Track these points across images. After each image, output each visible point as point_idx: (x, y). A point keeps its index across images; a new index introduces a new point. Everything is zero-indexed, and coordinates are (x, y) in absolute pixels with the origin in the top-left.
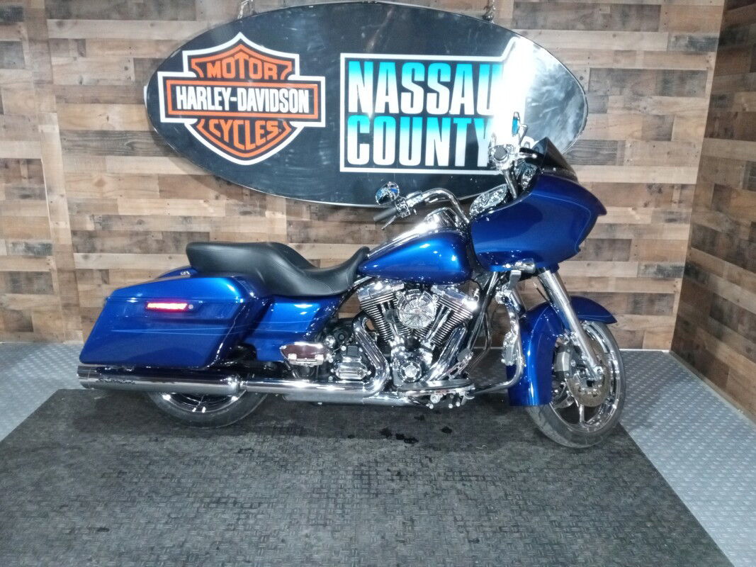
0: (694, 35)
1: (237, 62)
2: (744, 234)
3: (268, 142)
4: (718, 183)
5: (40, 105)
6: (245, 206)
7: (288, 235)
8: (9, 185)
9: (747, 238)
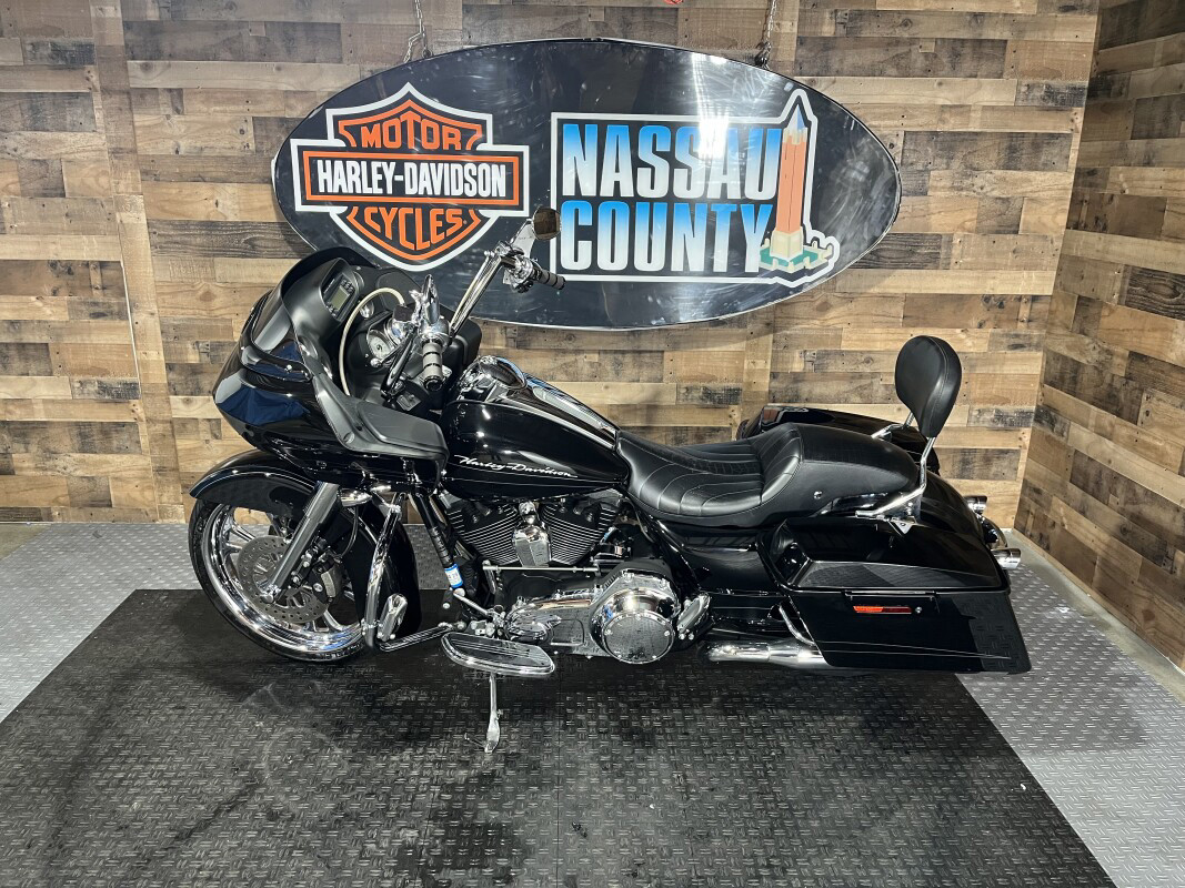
0: (1054, 83)
1: (404, 125)
2: (1119, 368)
3: (447, 239)
4: (1083, 294)
5: (117, 184)
8: (74, 298)
9: (1122, 373)
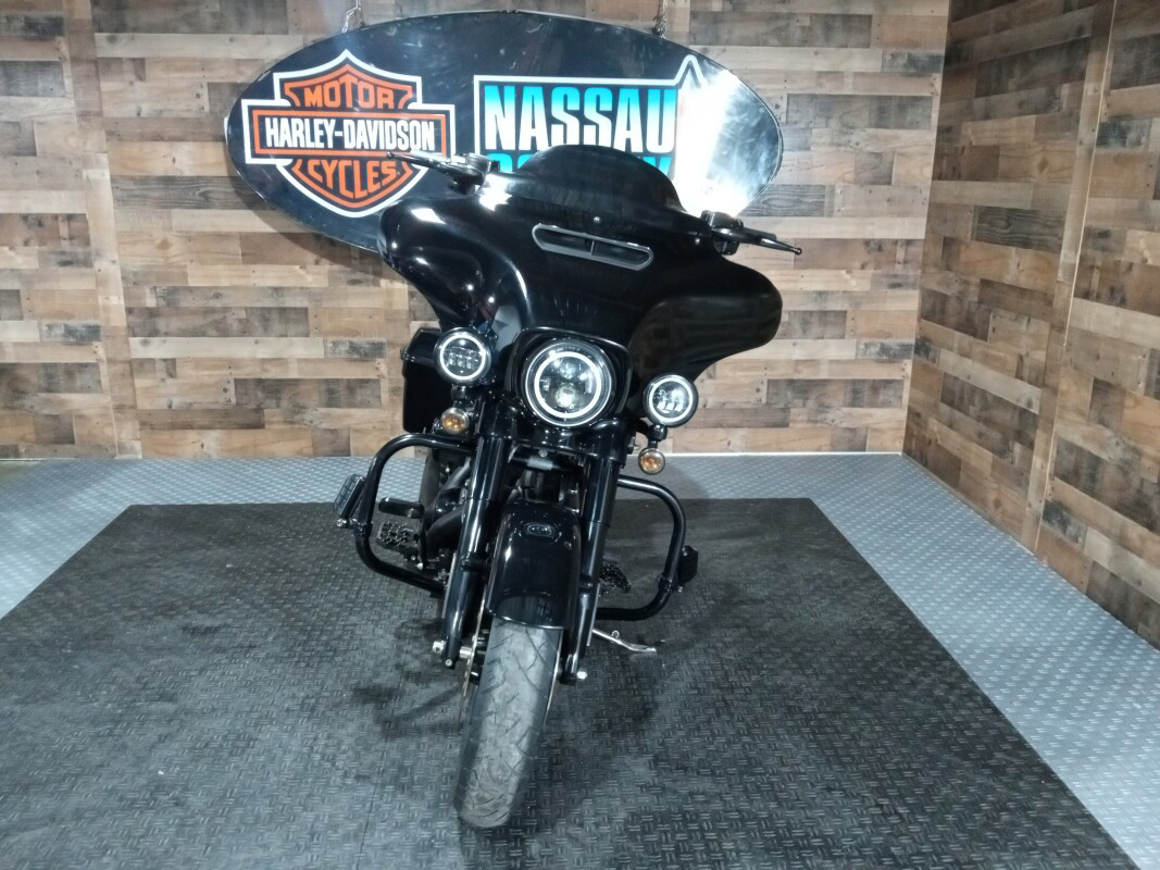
1: (343, 87)
2: (973, 295)
3: (383, 188)
4: (948, 235)
5: (85, 143)
6: (352, 272)
7: (410, 310)
8: (44, 248)
9: (976, 299)
